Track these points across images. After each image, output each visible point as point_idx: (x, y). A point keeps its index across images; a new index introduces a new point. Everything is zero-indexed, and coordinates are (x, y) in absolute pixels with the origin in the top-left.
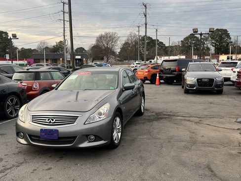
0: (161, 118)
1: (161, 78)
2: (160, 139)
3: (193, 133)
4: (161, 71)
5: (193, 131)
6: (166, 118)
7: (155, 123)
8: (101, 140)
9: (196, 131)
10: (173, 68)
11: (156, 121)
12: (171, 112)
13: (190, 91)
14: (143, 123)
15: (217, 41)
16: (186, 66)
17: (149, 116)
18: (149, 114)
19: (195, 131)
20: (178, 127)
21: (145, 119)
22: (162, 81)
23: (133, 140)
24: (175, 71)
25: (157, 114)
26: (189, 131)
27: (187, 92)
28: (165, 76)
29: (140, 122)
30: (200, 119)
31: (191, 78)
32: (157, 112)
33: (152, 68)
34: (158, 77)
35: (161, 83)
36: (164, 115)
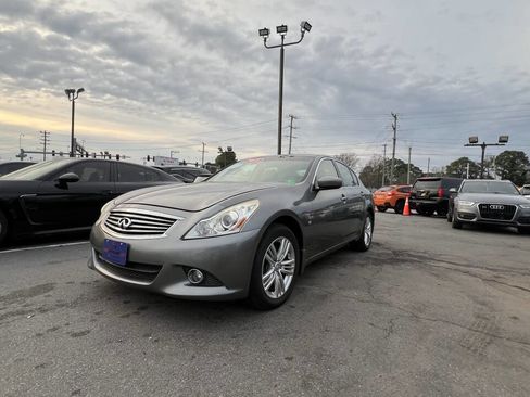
0: (403, 261)
1: (412, 206)
2: (389, 304)
3: (483, 304)
4: (414, 195)
5: (481, 299)
6: (412, 262)
7: (388, 268)
8: (218, 284)
9: (491, 299)
10: (433, 191)
11: (391, 263)
12: (425, 252)
13: (464, 224)
14: (362, 265)
15: (505, 167)
16: (457, 185)
17: (379, 255)
18: (380, 251)
19: (487, 299)
20: (441, 282)
21: (369, 258)
22: (414, 211)
23: (324, 298)
24: (437, 195)
25: (394, 252)
26: (468, 296)
27: (458, 226)
28: (418, 202)
29: (356, 262)
30: (495, 274)
31: (466, 202)
32: (397, 248)
33: (398, 190)
34: (406, 204)
35: (411, 214)
36: (410, 255)
